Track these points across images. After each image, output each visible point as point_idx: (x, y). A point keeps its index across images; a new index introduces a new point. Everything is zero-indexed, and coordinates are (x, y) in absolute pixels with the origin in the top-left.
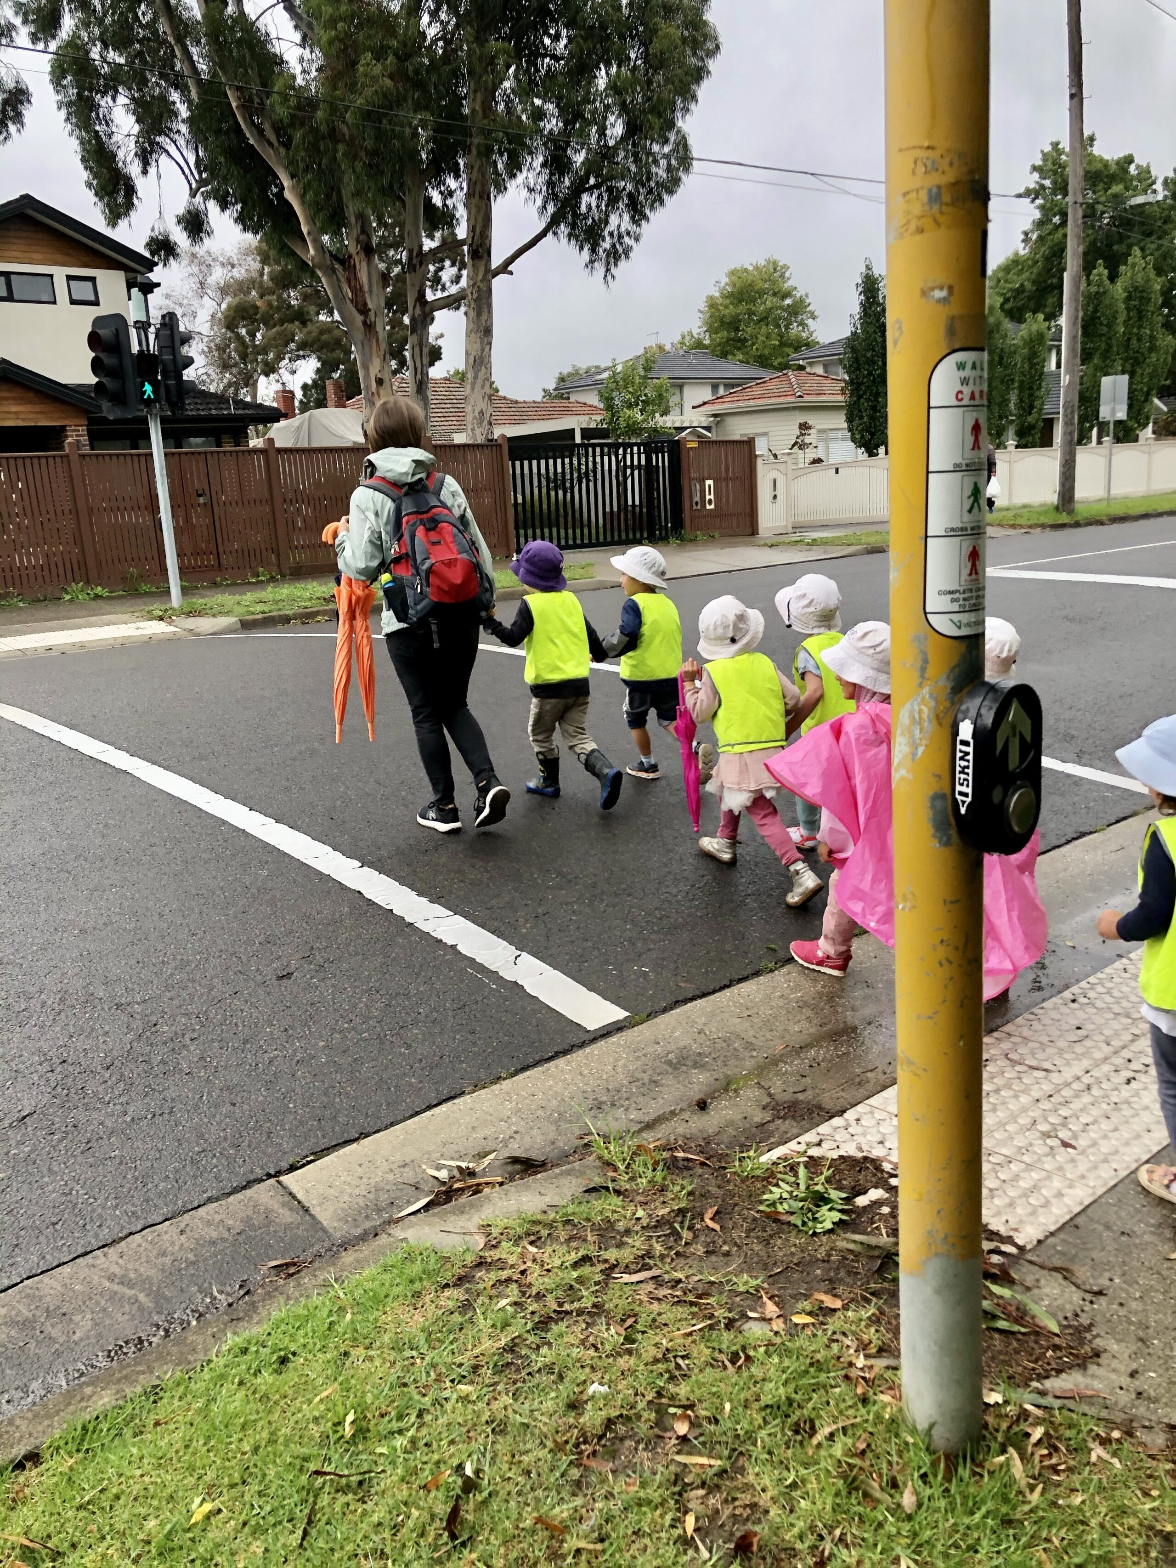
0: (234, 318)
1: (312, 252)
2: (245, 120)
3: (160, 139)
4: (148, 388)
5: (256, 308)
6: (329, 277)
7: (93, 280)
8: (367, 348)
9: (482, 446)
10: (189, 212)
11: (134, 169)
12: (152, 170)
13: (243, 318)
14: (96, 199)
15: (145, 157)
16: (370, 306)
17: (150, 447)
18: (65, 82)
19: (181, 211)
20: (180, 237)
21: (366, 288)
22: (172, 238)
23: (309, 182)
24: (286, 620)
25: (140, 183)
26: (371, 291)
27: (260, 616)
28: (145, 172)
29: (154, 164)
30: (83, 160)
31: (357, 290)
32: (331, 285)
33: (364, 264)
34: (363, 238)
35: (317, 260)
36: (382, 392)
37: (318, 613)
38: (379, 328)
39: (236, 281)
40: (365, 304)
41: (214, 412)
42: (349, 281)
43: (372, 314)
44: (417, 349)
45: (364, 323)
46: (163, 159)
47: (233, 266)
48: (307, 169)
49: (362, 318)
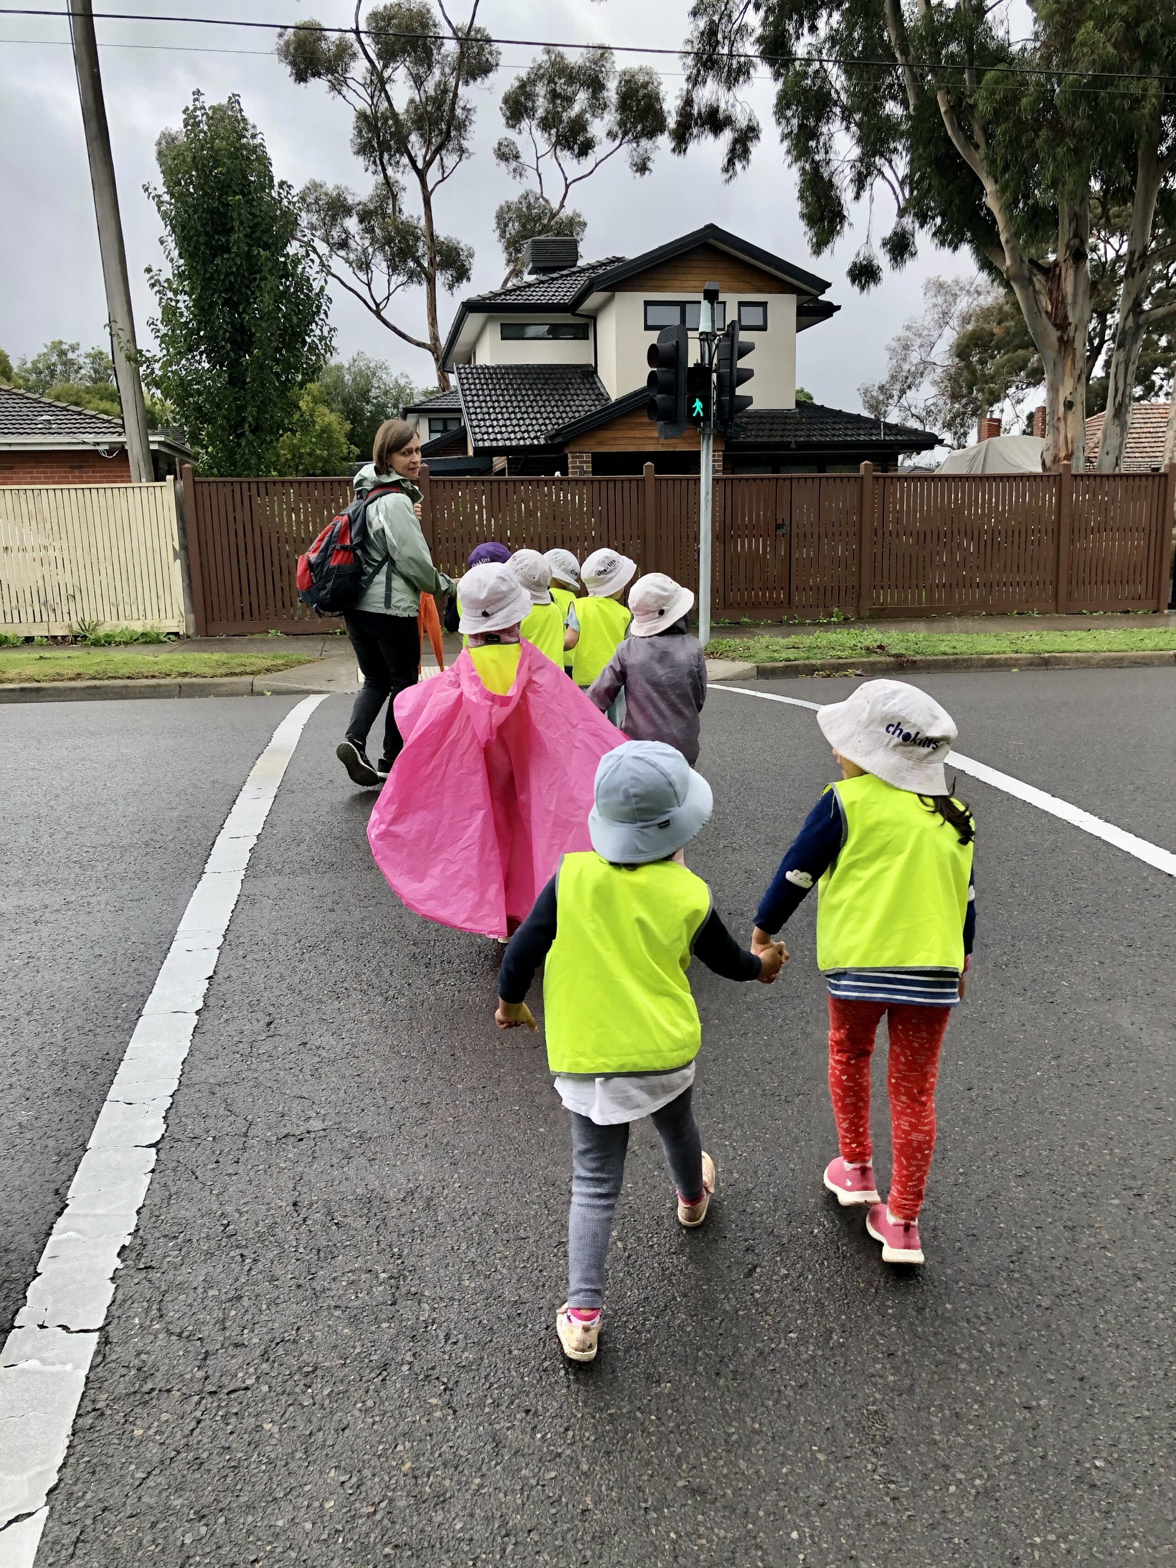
0: (967, 346)
1: (1008, 262)
2: (952, 124)
3: (879, 161)
4: (698, 405)
5: (992, 334)
6: (1023, 288)
7: (764, 304)
8: (1059, 369)
9: (1147, 476)
10: (895, 234)
11: (847, 195)
12: (865, 195)
13: (976, 345)
14: (807, 229)
15: (860, 181)
16: (1071, 320)
17: (699, 473)
18: (789, 113)
19: (888, 233)
20: (882, 259)
21: (1069, 300)
22: (875, 262)
23: (1007, 181)
24: (811, 670)
25: (851, 207)
26: (1075, 302)
27: (781, 664)
28: (857, 197)
29: (868, 188)
30: (802, 192)
31: (1059, 302)
32: (1026, 299)
33: (1071, 272)
34: (1075, 242)
35: (1011, 271)
36: (1070, 417)
37: (852, 665)
38: (1078, 345)
39: (981, 308)
40: (1066, 317)
41: (862, 438)
42: (1050, 292)
43: (1072, 329)
44: (1122, 368)
45: (1060, 339)
46: (879, 182)
47: (979, 293)
48: (1006, 169)
49: (1059, 333)
